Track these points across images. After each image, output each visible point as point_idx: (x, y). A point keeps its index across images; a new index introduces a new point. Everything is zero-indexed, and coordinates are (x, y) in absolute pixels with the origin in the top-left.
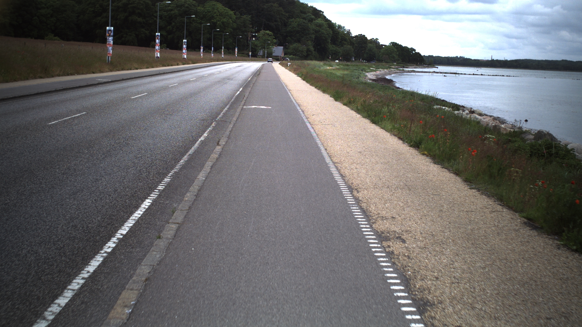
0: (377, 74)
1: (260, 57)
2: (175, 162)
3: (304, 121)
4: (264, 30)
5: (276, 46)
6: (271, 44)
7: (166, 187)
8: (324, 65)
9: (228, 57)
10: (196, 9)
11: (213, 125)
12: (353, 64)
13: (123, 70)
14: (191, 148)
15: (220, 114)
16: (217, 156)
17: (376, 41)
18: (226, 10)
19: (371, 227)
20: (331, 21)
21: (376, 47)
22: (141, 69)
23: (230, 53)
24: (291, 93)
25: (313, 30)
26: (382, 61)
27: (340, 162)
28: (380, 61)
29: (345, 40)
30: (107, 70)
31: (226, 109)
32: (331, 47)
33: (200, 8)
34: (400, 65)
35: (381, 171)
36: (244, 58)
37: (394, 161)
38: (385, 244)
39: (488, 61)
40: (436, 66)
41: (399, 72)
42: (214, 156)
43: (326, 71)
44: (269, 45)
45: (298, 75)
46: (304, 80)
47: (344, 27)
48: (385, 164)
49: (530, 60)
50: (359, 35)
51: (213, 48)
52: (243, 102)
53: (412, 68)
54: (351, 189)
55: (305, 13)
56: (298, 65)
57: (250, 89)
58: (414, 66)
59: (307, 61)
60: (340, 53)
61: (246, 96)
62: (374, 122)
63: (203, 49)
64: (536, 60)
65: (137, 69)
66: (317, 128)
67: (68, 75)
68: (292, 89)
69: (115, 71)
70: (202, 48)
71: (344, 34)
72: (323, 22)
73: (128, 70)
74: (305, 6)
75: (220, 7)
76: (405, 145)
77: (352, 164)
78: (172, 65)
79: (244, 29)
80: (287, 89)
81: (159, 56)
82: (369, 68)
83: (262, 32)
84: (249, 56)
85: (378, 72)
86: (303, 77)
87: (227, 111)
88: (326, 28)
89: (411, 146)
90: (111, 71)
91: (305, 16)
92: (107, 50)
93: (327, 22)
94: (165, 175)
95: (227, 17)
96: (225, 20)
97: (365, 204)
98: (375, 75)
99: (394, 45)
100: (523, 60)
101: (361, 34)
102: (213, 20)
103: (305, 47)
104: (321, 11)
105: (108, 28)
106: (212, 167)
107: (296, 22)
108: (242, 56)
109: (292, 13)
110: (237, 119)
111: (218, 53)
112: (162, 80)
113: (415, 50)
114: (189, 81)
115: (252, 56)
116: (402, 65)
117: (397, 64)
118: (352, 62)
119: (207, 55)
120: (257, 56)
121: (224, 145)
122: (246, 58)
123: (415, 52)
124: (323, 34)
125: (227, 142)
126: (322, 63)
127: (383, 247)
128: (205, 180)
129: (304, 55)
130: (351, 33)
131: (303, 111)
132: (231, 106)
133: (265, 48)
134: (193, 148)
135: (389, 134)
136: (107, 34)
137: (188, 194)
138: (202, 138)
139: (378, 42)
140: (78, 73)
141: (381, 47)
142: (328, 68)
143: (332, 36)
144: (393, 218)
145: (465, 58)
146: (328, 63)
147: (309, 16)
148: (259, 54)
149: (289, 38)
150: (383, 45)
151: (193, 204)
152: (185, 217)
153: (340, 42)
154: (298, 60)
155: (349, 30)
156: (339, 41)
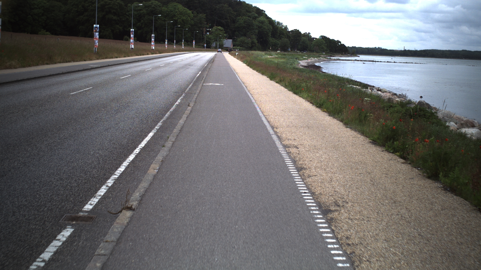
0: (309, 61)
1: (213, 48)
2: (162, 116)
3: (247, 93)
4: (216, 26)
5: (227, 39)
6: (223, 38)
7: (160, 127)
8: (265, 54)
9: (187, 48)
10: (161, 9)
11: (183, 95)
12: (289, 53)
13: (106, 58)
14: (171, 108)
15: (187, 89)
16: (189, 112)
17: (309, 35)
18: (185, 10)
19: (281, 143)
20: (271, 19)
21: (309, 39)
22: (120, 57)
23: (188, 45)
24: (238, 75)
25: (257, 26)
26: (314, 51)
27: (269, 115)
28: (312, 51)
29: (283, 34)
30: (95, 58)
31: (191, 86)
32: (272, 40)
33: (164, 9)
34: (328, 54)
35: (293, 119)
36: (200, 49)
37: (304, 115)
38: (287, 149)
39: (401, 51)
40: (358, 56)
41: (326, 60)
42: (187, 112)
43: (266, 59)
44: (220, 38)
45: (244, 62)
46: (248, 66)
47: (282, 23)
48: (297, 116)
49: (436, 50)
50: (294, 30)
51: (175, 41)
52: (203, 81)
53: (338, 57)
54: (273, 128)
55: (250, 12)
56: (244, 55)
57: (207, 72)
58: (339, 55)
59: (251, 51)
60: (279, 44)
61: (204, 77)
62: (295, 93)
63: (168, 42)
64: (440, 51)
65: (117, 58)
66: (255, 97)
67: (67, 62)
68: (239, 72)
69: (101, 59)
70: (166, 41)
71: (282, 29)
72: (265, 19)
73: (110, 58)
74: (249, 6)
75: (180, 7)
76: (313, 106)
77: (276, 116)
78: (143, 55)
79: (200, 25)
80: (235, 72)
81: (133, 47)
82: (302, 57)
83: (215, 27)
84: (204, 47)
85: (310, 60)
86: (248, 64)
87: (191, 87)
88: (267, 24)
89: (317, 107)
90: (98, 59)
91: (250, 14)
92: (94, 42)
93: (268, 20)
94: (158, 122)
95: (186, 16)
96: (184, 18)
97: (280, 134)
98: (307, 63)
99: (324, 38)
100: (430, 50)
101: (296, 29)
102: (174, 18)
103: (250, 40)
104: (263, 10)
105: (95, 26)
106: (187, 117)
107: (242, 20)
108: (198, 47)
109: (240, 12)
110: (200, 91)
111: (179, 45)
112: (139, 66)
113: (340, 42)
114: (159, 67)
115: (207, 47)
116: (330, 54)
117: (325, 53)
118: (288, 52)
119: (171, 47)
120: (211, 47)
121: (193, 106)
122: (202, 49)
123: (341, 44)
124: (265, 29)
125: (194, 105)
126: (263, 53)
127: (286, 150)
128: (184, 124)
129: (249, 47)
130: (288, 28)
131: (246, 87)
132: (194, 83)
133: (217, 41)
134: (172, 109)
135: (304, 100)
136: (94, 31)
137: (175, 130)
138: (177, 103)
139: (310, 35)
140: (74, 61)
141: (312, 39)
142: (269, 57)
143: (272, 31)
144: (294, 139)
145: (382, 48)
146: (268, 53)
147: (253, 14)
148: (212, 46)
149: (237, 32)
150: (314, 38)
151: (179, 134)
152: (176, 139)
153: (279, 36)
154: (244, 50)
155: (286, 26)
156: (278, 34)
